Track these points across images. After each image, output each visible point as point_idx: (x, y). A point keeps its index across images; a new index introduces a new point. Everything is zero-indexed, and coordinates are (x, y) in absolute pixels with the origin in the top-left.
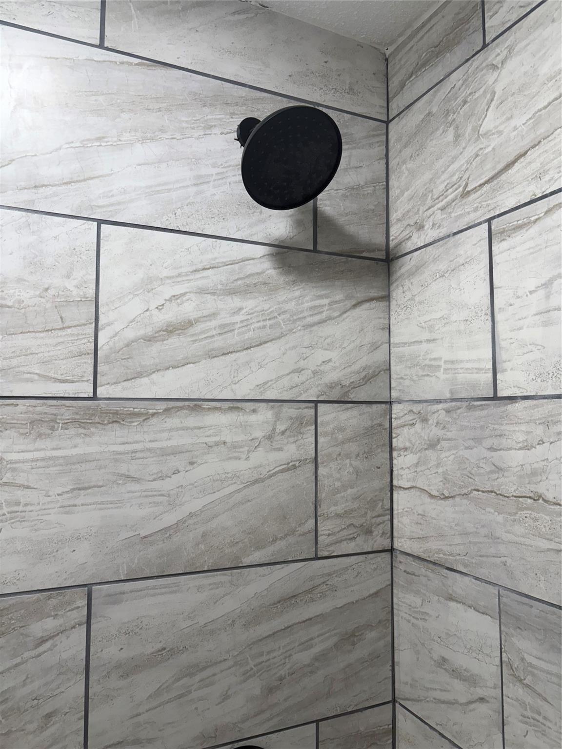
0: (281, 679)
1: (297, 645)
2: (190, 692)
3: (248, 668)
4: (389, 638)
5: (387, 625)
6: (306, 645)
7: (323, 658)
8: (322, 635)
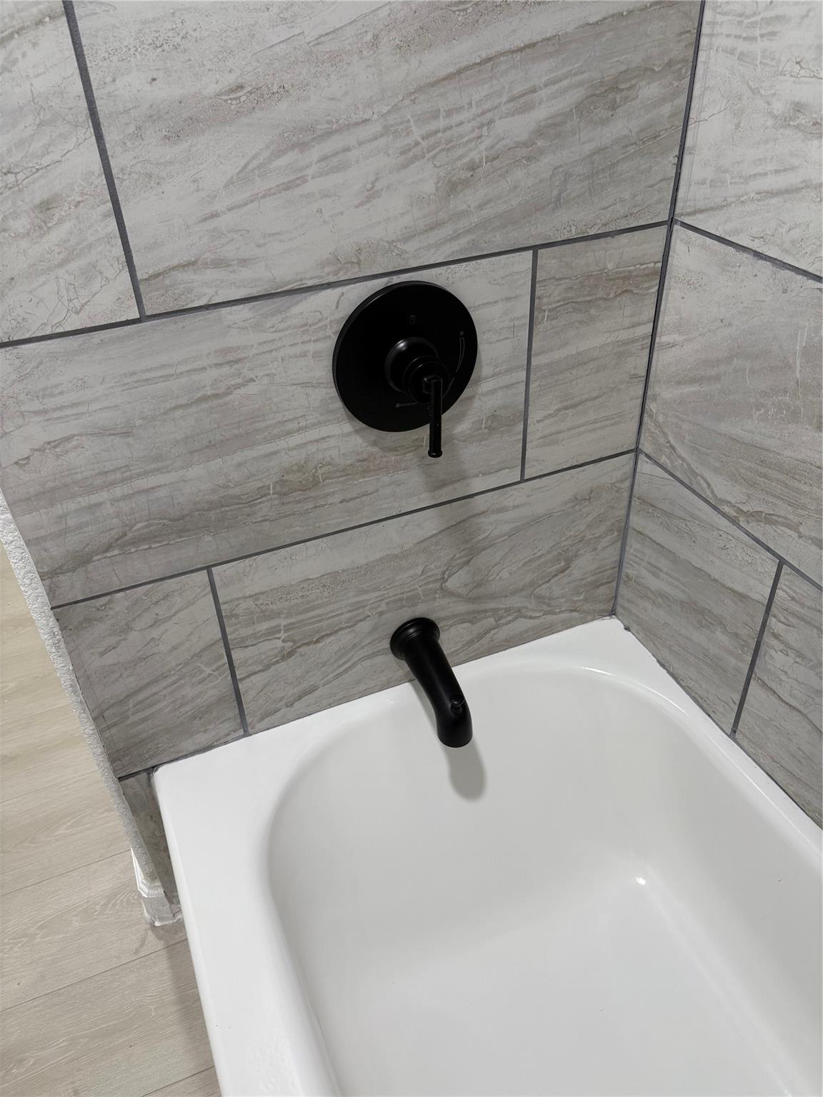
0: (473, 167)
1: (504, 99)
2: (303, 180)
3: (409, 141)
4: (682, 100)
5: (684, 71)
6: (522, 101)
7: (552, 130)
8: (553, 82)
